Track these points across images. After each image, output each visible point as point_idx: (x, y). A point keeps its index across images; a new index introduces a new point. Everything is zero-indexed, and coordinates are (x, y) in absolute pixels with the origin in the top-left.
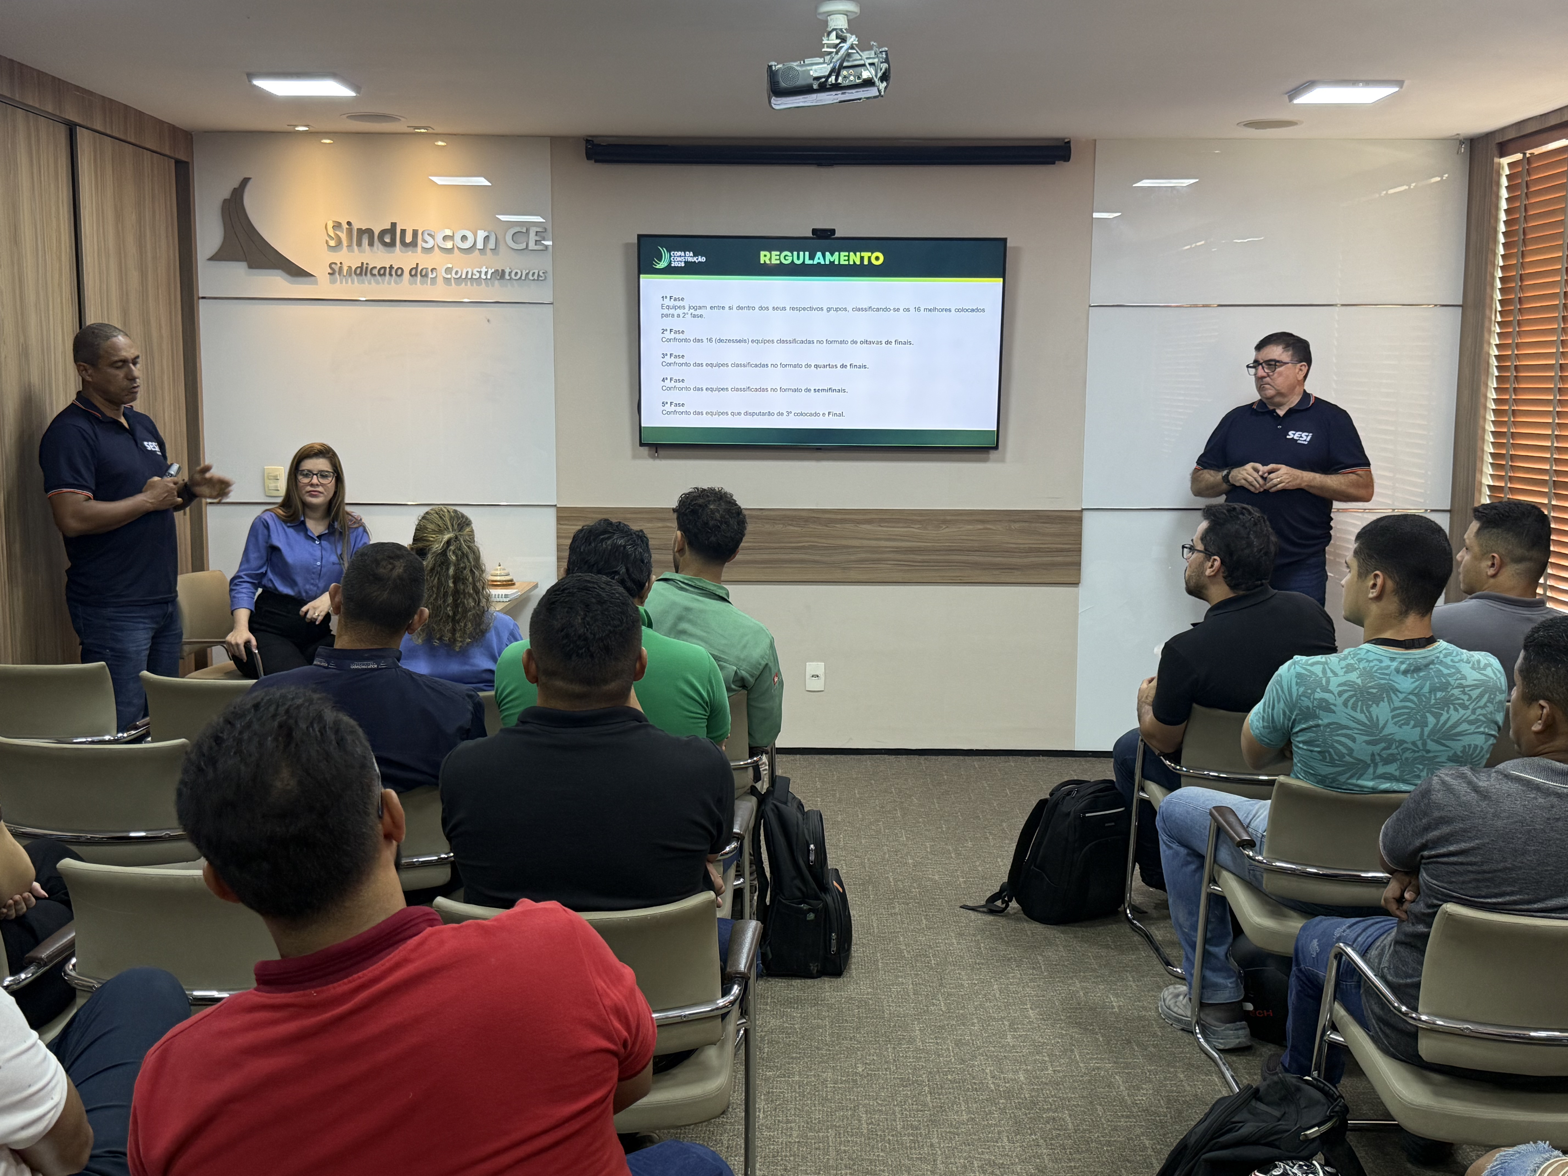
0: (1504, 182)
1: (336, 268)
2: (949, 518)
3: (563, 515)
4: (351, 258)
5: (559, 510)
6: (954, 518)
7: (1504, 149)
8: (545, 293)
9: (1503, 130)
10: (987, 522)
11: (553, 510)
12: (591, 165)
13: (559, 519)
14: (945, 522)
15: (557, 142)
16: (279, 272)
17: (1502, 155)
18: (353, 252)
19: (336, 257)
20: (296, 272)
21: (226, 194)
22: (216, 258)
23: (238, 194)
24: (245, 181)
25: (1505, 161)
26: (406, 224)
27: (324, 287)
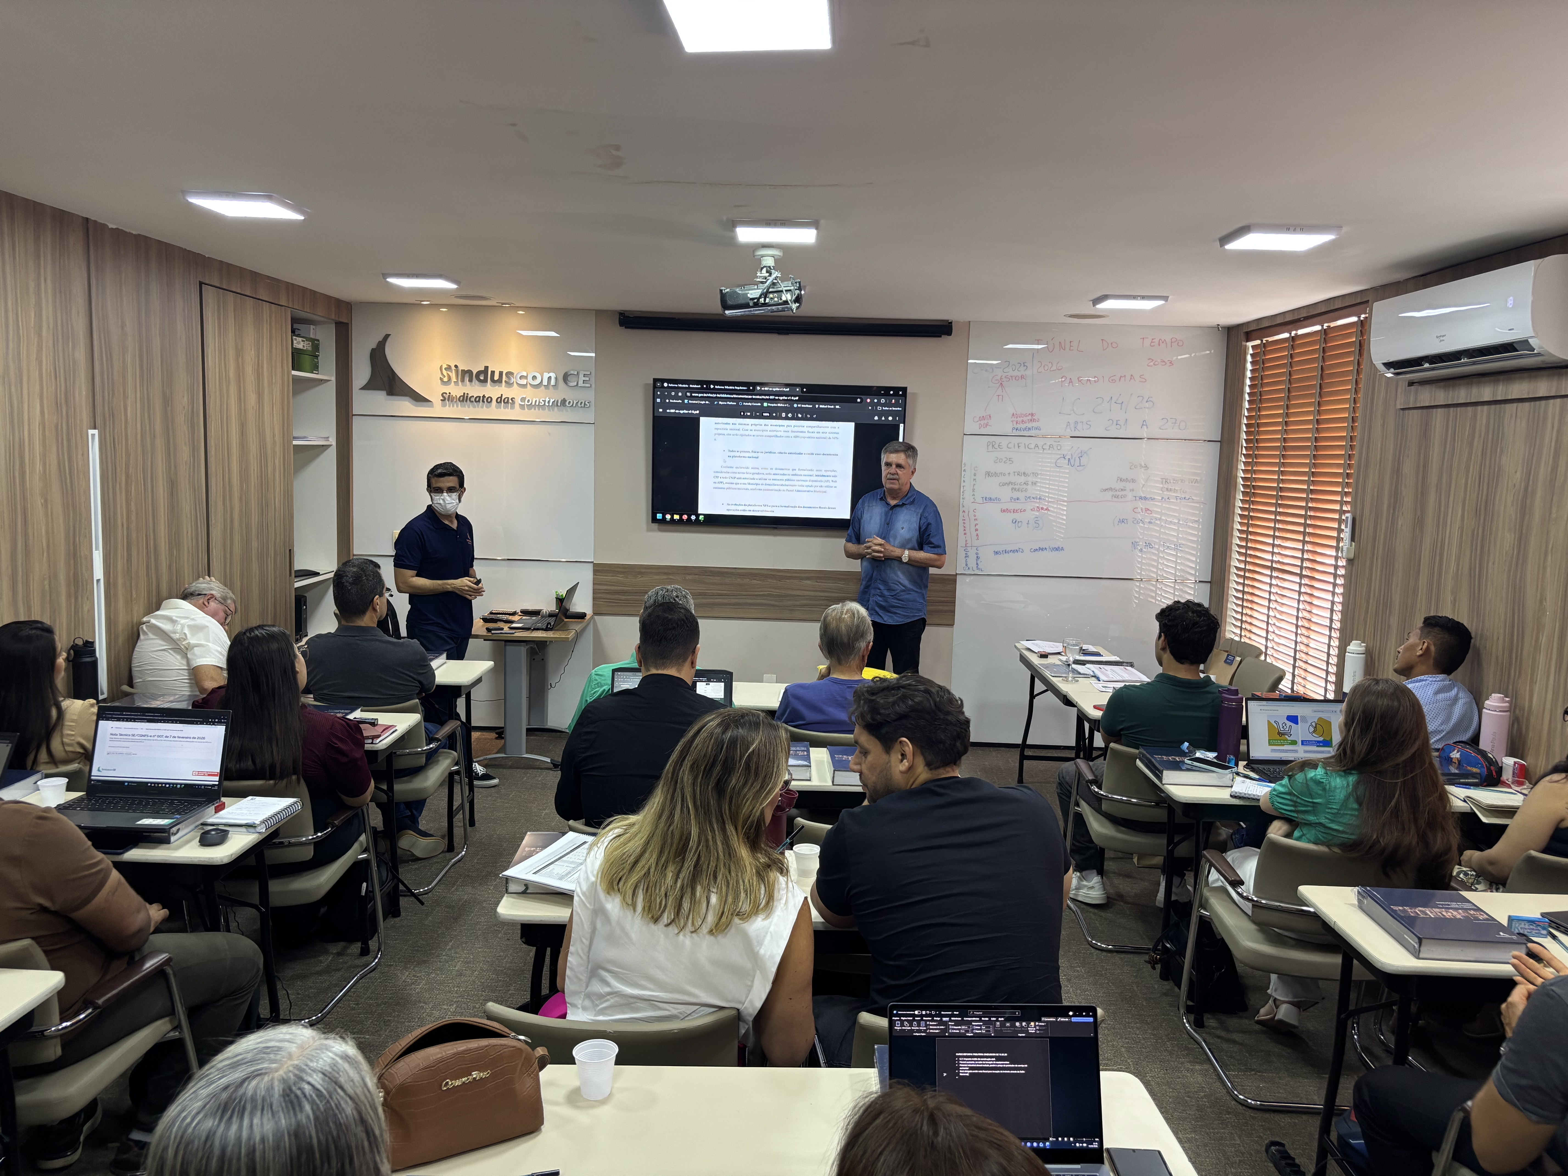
0: (1249, 358)
3: (599, 569)
5: (595, 565)
7: (1249, 337)
8: (589, 416)
9: (1248, 323)
11: (591, 565)
12: (623, 330)
13: (595, 572)
15: (600, 314)
16: (407, 398)
17: (1248, 341)
19: (447, 389)
20: (418, 398)
21: (374, 345)
22: (365, 388)
23: (382, 344)
24: (387, 336)
25: (1250, 344)
26: (495, 367)
27: (438, 409)
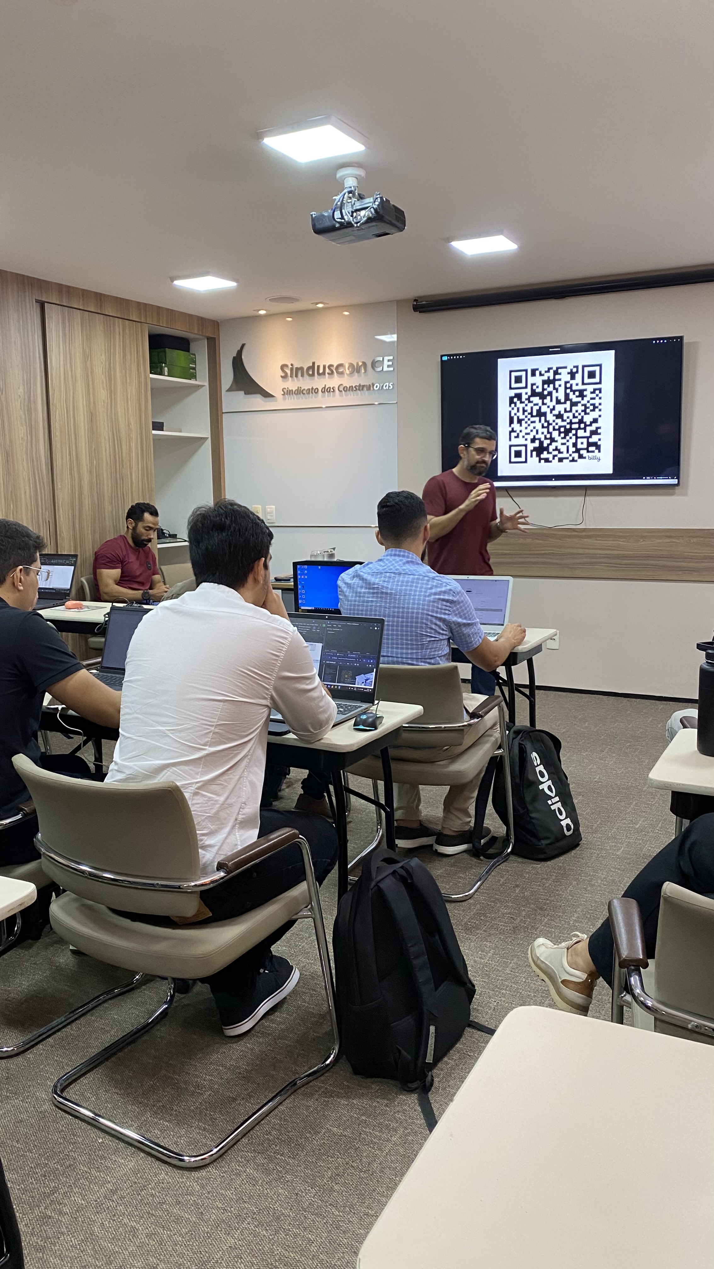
1: (285, 391)
2: (645, 534)
4: (292, 384)
6: (648, 534)
8: (392, 396)
10: (674, 537)
12: (416, 315)
14: (642, 537)
15: (398, 303)
16: (259, 396)
18: (294, 381)
19: (286, 385)
20: (267, 395)
21: (234, 354)
22: (230, 390)
23: (240, 353)
24: (243, 346)
26: (321, 363)
27: (280, 403)
